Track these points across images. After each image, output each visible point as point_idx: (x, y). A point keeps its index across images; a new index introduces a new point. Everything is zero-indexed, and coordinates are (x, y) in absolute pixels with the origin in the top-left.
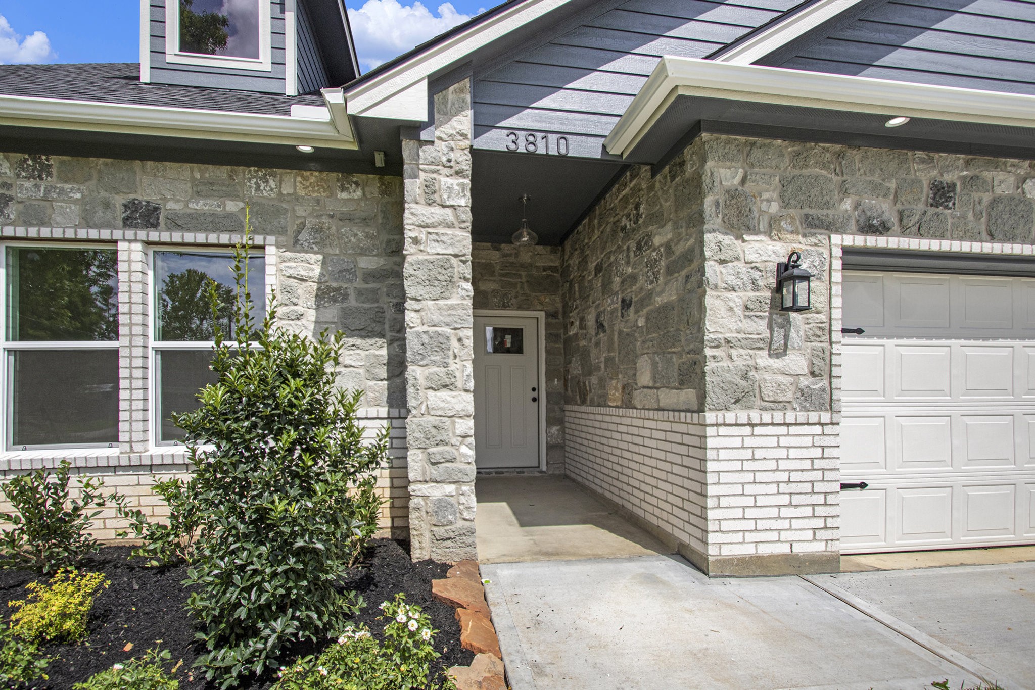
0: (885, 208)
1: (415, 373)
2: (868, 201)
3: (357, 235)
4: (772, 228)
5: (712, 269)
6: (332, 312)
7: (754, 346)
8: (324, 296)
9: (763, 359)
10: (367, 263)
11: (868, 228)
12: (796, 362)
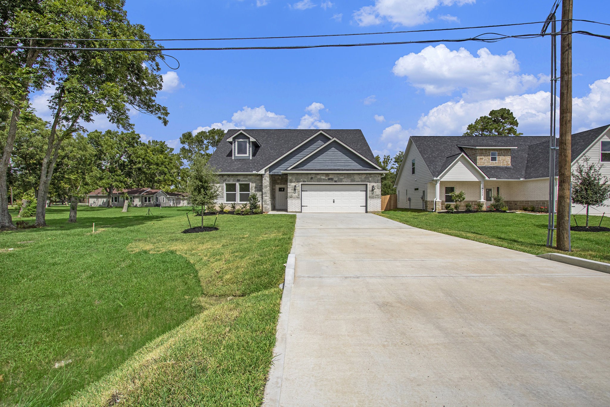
0: (306, 180)
1: (264, 195)
2: (304, 179)
3: (259, 182)
4: (294, 182)
5: (288, 186)
6: (256, 189)
7: (292, 193)
8: (255, 188)
9: (293, 194)
10: (260, 184)
11: (303, 182)
12: (296, 194)
